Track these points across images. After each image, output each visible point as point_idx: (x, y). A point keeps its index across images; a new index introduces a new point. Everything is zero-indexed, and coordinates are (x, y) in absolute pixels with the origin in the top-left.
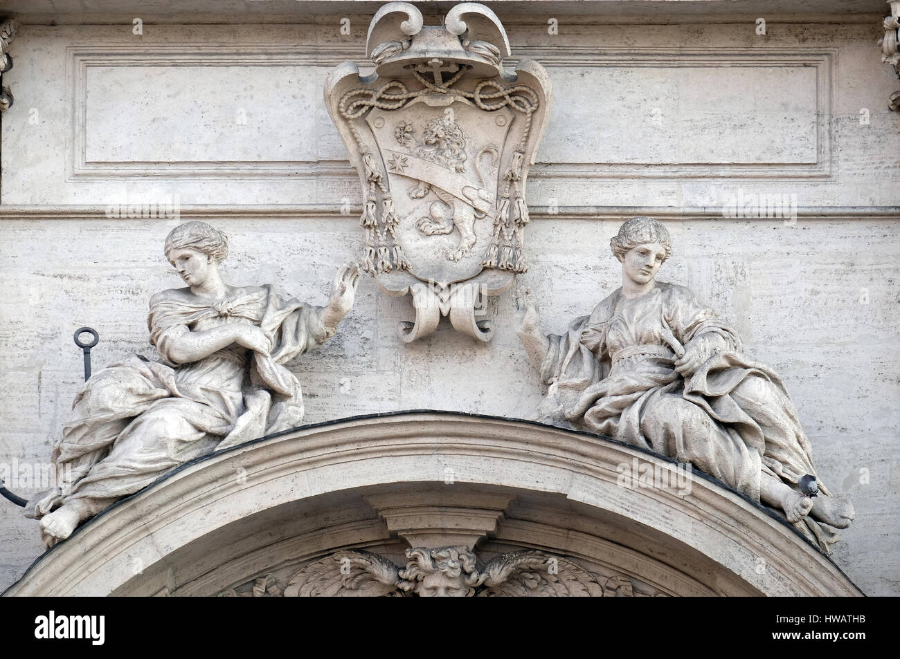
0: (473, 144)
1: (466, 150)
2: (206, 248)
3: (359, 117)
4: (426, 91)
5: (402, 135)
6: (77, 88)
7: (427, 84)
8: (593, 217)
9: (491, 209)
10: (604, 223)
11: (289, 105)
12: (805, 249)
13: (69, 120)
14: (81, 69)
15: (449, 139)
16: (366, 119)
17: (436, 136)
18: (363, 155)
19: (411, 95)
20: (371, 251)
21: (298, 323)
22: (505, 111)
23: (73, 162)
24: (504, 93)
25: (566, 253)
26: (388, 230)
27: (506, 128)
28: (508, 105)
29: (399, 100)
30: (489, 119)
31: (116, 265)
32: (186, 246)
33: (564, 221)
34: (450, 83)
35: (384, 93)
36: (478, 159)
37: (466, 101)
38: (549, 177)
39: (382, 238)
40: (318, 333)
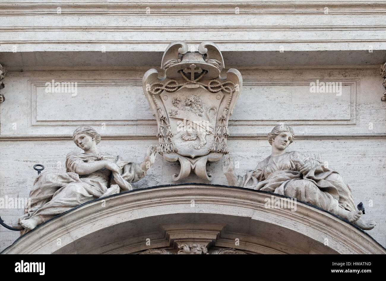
0: (206, 106)
1: (203, 108)
2: (92, 133)
3: (157, 94)
4: (187, 83)
5: (176, 102)
6: (33, 95)
7: (188, 80)
8: (255, 138)
9: (213, 131)
10: (259, 141)
11: (124, 100)
12: (345, 150)
13: (29, 106)
14: (34, 88)
15: (196, 103)
16: (160, 95)
17: (191, 101)
18: (158, 110)
19: (180, 85)
20: (161, 145)
21: (130, 169)
22: (220, 93)
23: (31, 121)
24: (221, 84)
25: (243, 151)
26: (169, 139)
27: (221, 100)
28: (222, 90)
29: (174, 88)
30: (213, 96)
31: (50, 157)
32: (83, 132)
33: (243, 140)
34: (198, 79)
35: (168, 84)
36: (208, 112)
37: (204, 88)
38: (236, 125)
39: (166, 141)
40: (140, 172)
